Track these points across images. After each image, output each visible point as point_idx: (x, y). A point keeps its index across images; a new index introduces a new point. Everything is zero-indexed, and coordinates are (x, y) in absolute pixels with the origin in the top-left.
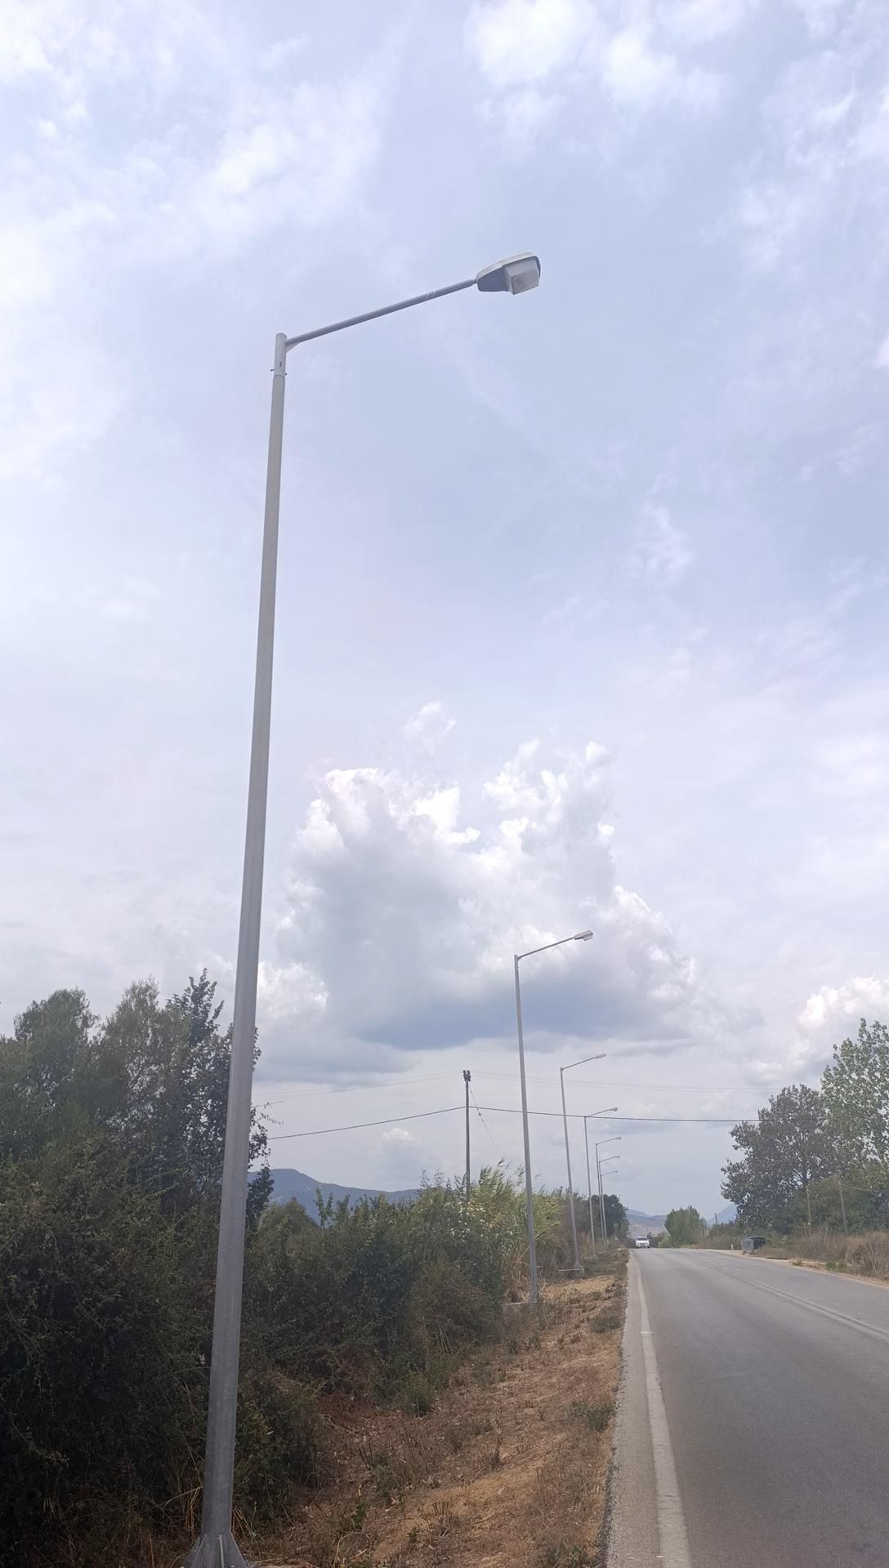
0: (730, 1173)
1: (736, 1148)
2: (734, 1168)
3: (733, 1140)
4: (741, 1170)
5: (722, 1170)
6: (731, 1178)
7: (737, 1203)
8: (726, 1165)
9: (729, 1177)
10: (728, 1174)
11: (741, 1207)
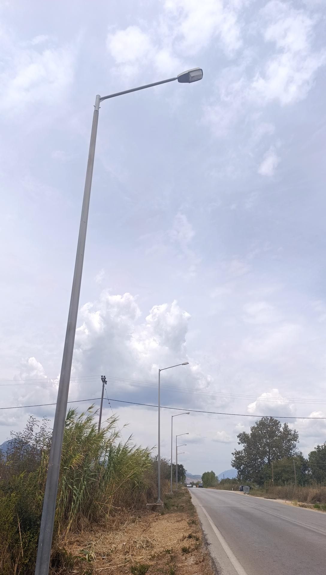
0: (236, 456)
1: (239, 444)
2: (238, 453)
3: (238, 440)
4: (241, 454)
5: (232, 454)
6: (236, 458)
7: (238, 469)
8: (234, 451)
9: (235, 457)
10: (235, 456)
11: (239, 471)
